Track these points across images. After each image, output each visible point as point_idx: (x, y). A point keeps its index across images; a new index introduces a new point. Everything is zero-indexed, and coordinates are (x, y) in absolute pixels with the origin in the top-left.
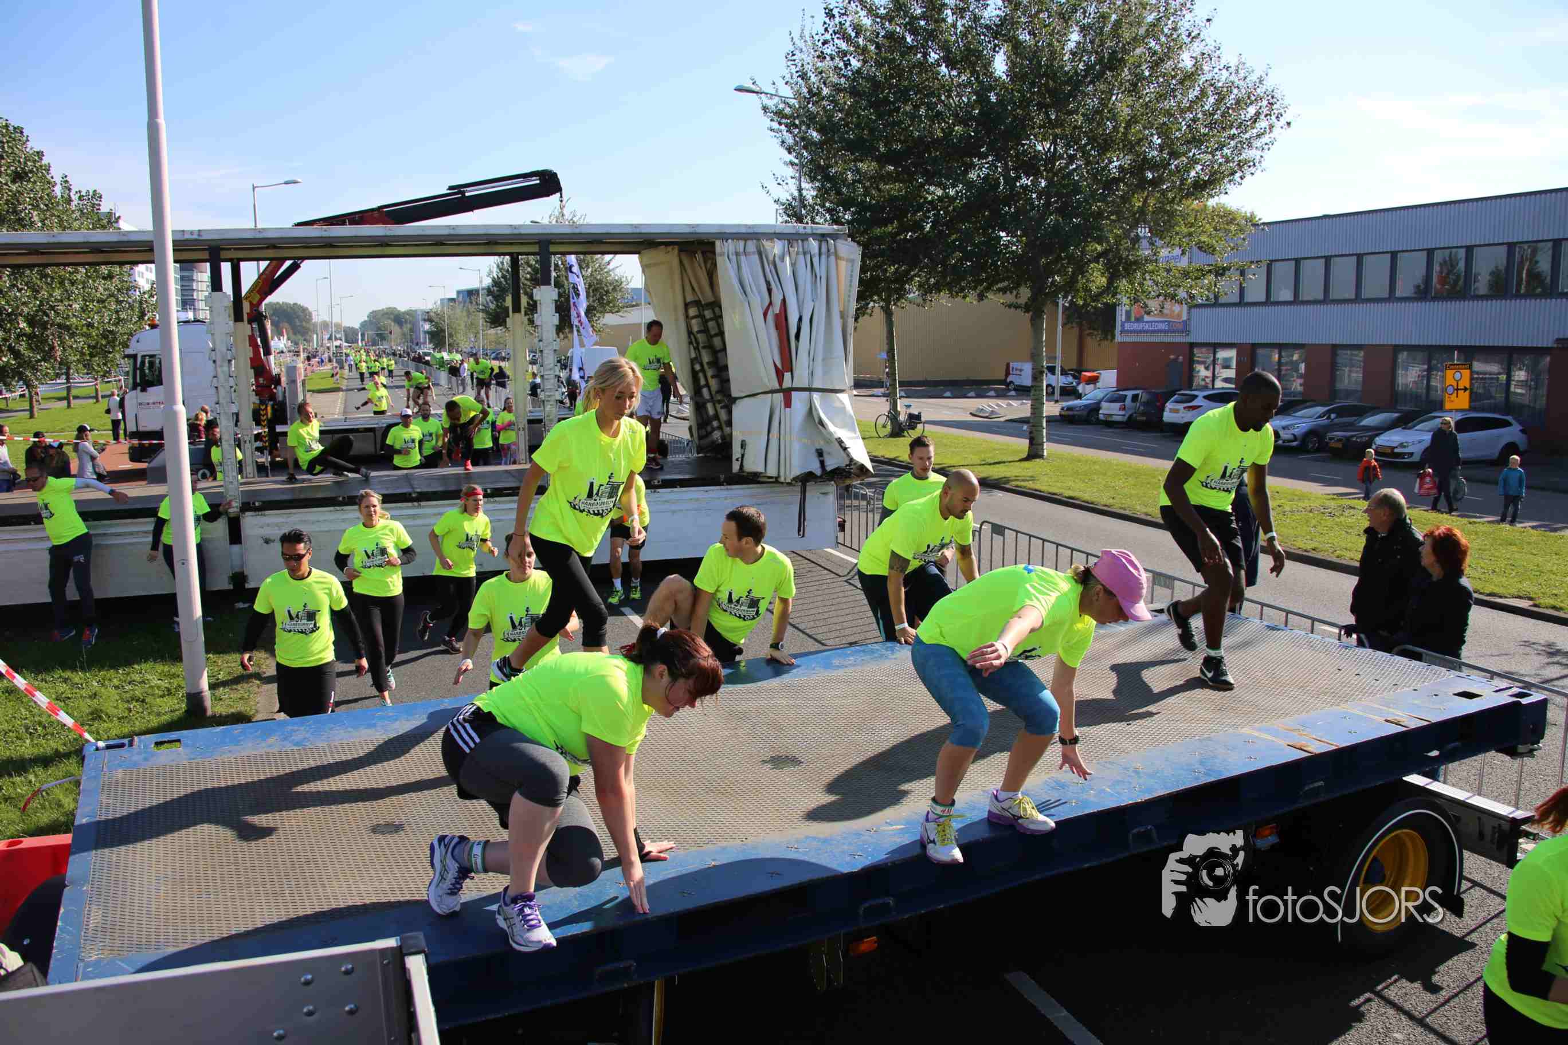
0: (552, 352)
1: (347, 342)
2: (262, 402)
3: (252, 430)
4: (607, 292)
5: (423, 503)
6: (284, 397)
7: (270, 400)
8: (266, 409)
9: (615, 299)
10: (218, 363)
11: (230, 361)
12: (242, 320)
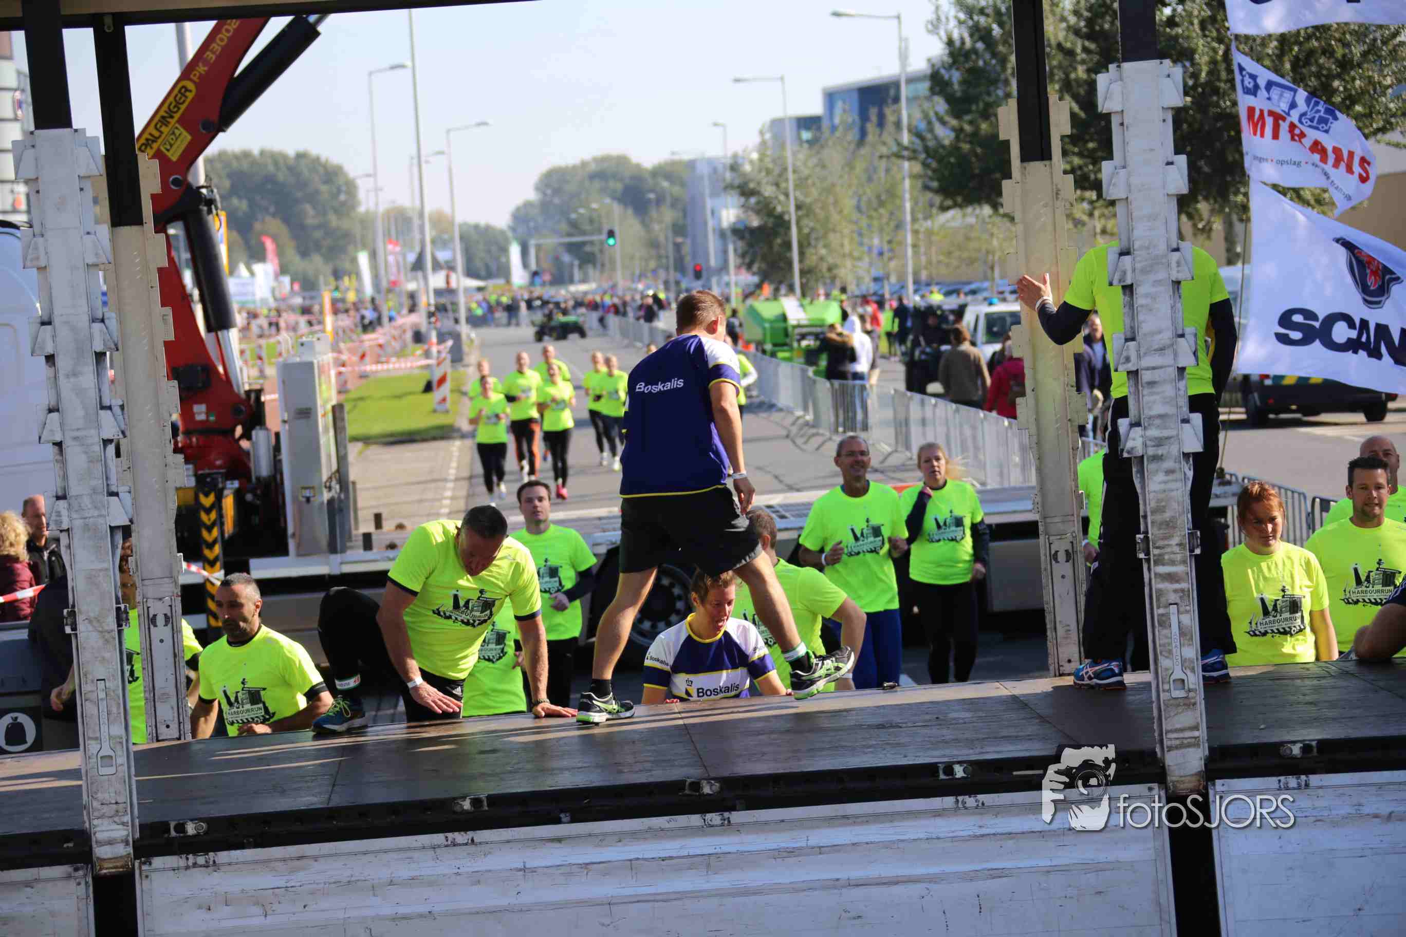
0: (1166, 291)
1: (471, 273)
2: (204, 484)
3: (173, 578)
4: (1346, 64)
5: (737, 817)
6: (276, 464)
7: (230, 476)
8: (218, 505)
9: (1374, 88)
10: (60, 361)
11: (100, 356)
12: (138, 220)
